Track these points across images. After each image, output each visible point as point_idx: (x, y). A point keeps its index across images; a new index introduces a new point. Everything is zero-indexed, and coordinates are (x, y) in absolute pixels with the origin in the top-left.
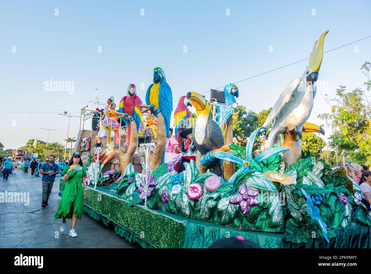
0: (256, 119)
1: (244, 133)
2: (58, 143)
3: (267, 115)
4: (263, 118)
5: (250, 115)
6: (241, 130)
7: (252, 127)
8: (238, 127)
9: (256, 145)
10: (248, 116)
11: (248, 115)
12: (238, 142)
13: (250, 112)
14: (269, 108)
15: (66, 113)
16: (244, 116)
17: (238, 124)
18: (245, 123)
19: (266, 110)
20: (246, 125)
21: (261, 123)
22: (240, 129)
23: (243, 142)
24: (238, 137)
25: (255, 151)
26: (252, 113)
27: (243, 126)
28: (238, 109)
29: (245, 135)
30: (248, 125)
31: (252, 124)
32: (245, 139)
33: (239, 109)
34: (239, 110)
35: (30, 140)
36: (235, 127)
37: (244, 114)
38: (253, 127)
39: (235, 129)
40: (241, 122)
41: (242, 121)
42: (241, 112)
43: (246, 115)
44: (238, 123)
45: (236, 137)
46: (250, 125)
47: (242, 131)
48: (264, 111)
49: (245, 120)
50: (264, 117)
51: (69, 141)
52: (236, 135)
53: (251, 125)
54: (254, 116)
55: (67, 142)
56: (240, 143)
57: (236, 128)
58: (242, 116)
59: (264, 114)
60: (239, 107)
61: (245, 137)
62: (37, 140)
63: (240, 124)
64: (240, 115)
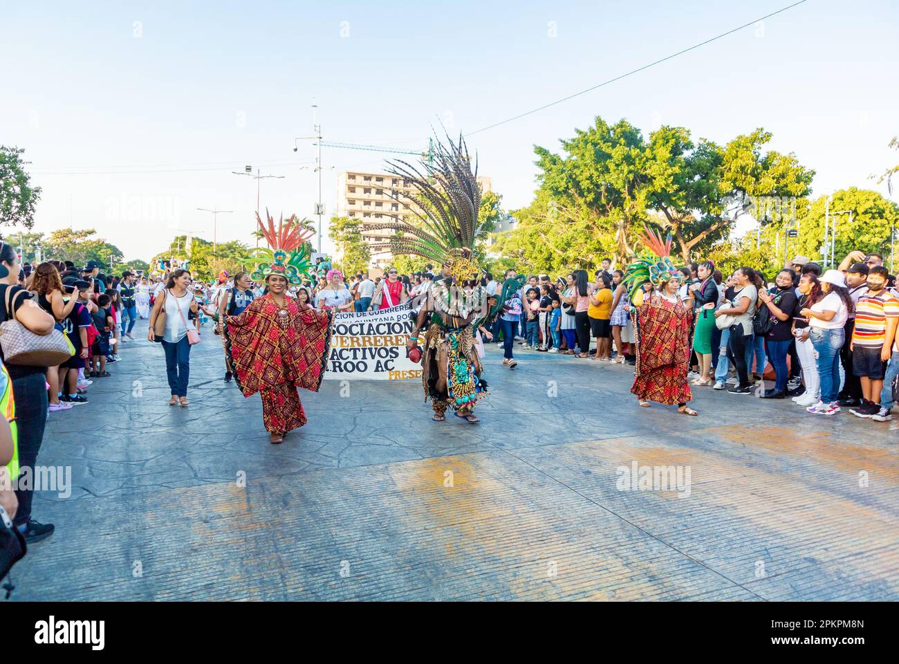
0: (717, 160)
1: (686, 198)
2: (239, 243)
3: (747, 147)
4: (737, 157)
5: (702, 151)
6: (677, 191)
7: (708, 181)
8: (669, 182)
9: (719, 228)
10: (697, 155)
11: (696, 150)
12: (669, 224)
13: (702, 142)
14: (754, 130)
15: (248, 169)
16: (687, 154)
17: (670, 176)
18: (688, 173)
19: (747, 136)
20: (691, 178)
21: (730, 169)
22: (676, 187)
23: (681, 223)
24: (669, 210)
25: (713, 244)
26: (709, 144)
27: (682, 181)
28: (671, 137)
29: (688, 203)
30: (697, 178)
31: (707, 174)
32: (688, 213)
33: (673, 135)
34: (674, 140)
35: (177, 238)
36: (663, 183)
37: (687, 149)
38: (711, 181)
39: (662, 189)
40: (676, 169)
41: (681, 167)
42: (677, 144)
43: (691, 151)
44: (670, 171)
45: (665, 210)
46: (703, 178)
47: (680, 193)
48: (740, 137)
49: (688, 163)
50: (740, 155)
51: (262, 235)
52: (663, 204)
53: (705, 176)
54: (712, 154)
55: (259, 239)
56: (674, 226)
57: (663, 186)
58: (682, 153)
59: (740, 145)
60: (673, 132)
61: (688, 210)
62: (193, 238)
63: (675, 175)
64: (676, 151)
